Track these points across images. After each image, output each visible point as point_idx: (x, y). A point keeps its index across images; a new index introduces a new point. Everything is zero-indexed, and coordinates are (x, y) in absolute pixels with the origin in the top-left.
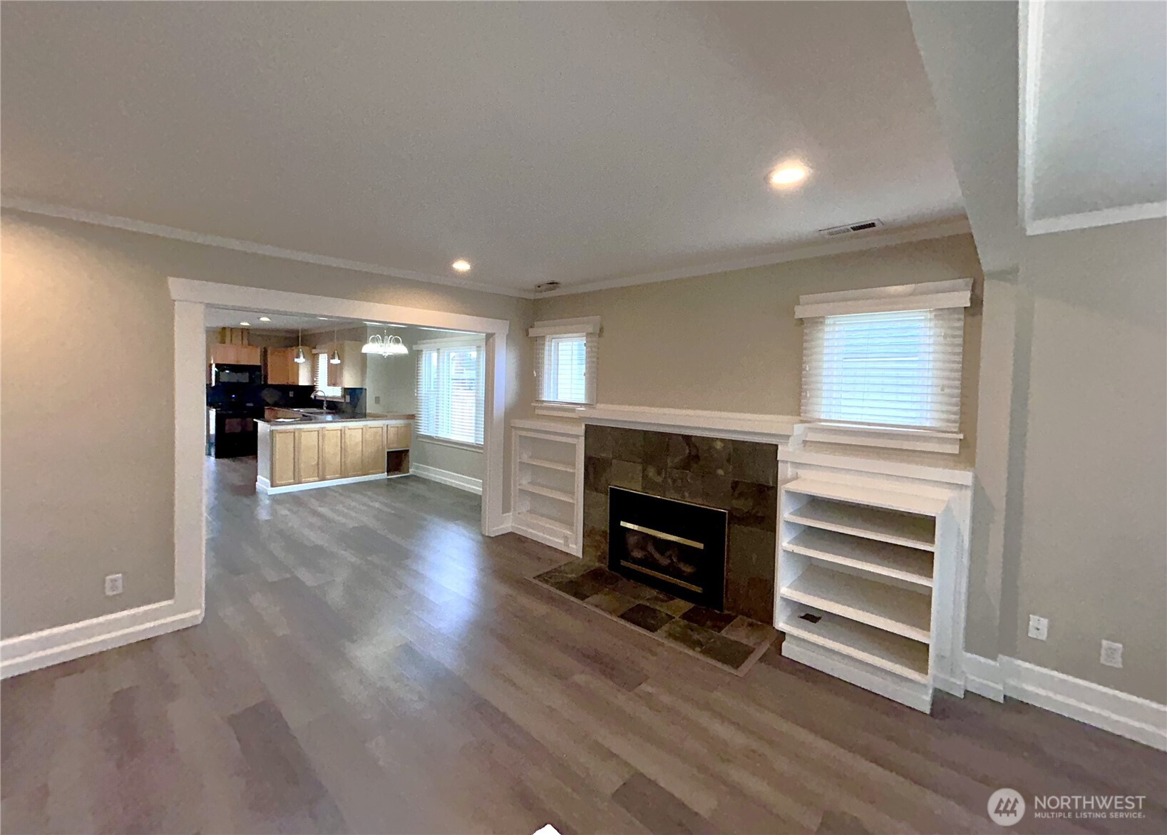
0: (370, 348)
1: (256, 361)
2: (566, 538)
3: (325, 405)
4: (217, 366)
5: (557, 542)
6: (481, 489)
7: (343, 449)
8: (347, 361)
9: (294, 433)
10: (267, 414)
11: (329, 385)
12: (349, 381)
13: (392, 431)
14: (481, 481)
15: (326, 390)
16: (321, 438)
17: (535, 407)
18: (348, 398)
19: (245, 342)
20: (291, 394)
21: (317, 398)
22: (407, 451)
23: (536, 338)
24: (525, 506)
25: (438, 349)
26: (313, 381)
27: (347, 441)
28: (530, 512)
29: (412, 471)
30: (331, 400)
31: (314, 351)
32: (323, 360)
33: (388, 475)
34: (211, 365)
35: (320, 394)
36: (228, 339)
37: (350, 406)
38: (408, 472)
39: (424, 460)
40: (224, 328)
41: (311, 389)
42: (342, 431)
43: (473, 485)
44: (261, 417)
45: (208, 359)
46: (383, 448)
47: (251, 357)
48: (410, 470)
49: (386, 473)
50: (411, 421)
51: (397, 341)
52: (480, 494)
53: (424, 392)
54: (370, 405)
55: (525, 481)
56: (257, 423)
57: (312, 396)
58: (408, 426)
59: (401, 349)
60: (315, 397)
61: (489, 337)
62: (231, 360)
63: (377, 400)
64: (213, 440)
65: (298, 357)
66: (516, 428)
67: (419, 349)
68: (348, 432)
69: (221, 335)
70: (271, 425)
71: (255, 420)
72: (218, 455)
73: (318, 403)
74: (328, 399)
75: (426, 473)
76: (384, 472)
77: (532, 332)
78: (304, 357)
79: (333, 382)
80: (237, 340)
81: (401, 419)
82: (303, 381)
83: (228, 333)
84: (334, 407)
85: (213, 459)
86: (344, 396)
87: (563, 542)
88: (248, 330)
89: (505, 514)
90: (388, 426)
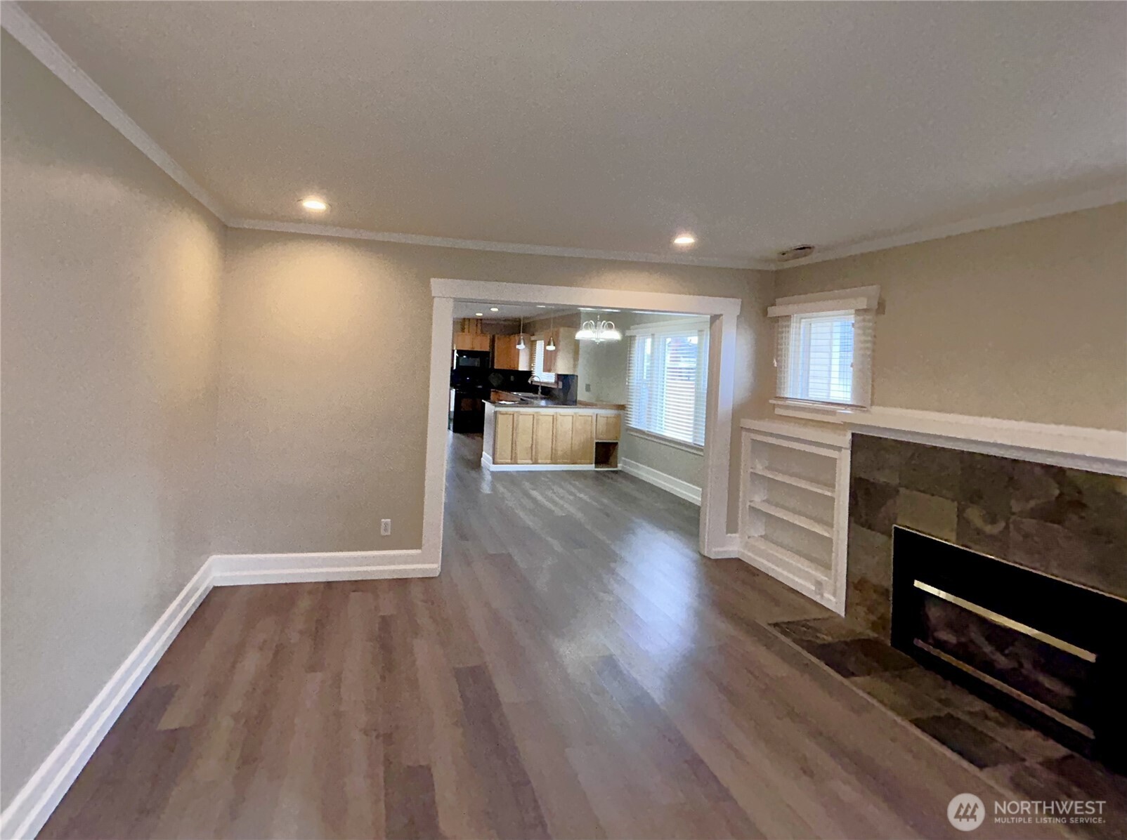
0: (585, 334)
1: (486, 348)
2: (819, 584)
3: (540, 390)
4: (458, 351)
5: (806, 587)
6: (700, 499)
7: (554, 437)
8: (560, 347)
9: (513, 415)
10: (493, 396)
11: (544, 371)
12: (563, 367)
13: (602, 421)
14: (701, 489)
15: (542, 376)
16: (535, 421)
17: (774, 404)
18: (561, 383)
19: (479, 331)
20: (512, 378)
21: (533, 383)
22: (617, 443)
23: (776, 319)
24: (758, 530)
25: (653, 334)
26: (531, 367)
27: (559, 425)
28: (765, 537)
29: (620, 466)
30: (546, 385)
31: (533, 338)
32: (540, 345)
33: (596, 467)
34: (453, 351)
35: (536, 379)
36: (466, 330)
37: (562, 392)
38: (616, 467)
39: (635, 456)
40: (464, 319)
41: (529, 374)
42: (554, 418)
43: (689, 492)
44: (488, 399)
45: (453, 346)
46: (591, 438)
47: (482, 345)
48: (619, 465)
49: (594, 465)
50: (621, 412)
51: (610, 327)
52: (699, 504)
53: (635, 381)
54: (582, 395)
55: (758, 499)
56: (484, 403)
57: (530, 382)
58: (618, 417)
59: (614, 335)
60: (532, 382)
61: (715, 318)
62: (467, 347)
63: (588, 388)
64: (452, 417)
65: (519, 344)
66: (749, 430)
67: (633, 335)
68: (560, 418)
69: (462, 325)
70: (496, 406)
71: (483, 401)
72: (455, 431)
73: (534, 388)
74: (543, 385)
75: (636, 471)
76: (592, 464)
77: (774, 311)
78: (524, 344)
79: (547, 368)
80: (473, 328)
81: (612, 409)
82: (523, 367)
83: (467, 323)
84: (547, 392)
85: (451, 432)
86: (557, 382)
87: (813, 588)
88: (481, 320)
89: (729, 535)
90: (598, 416)
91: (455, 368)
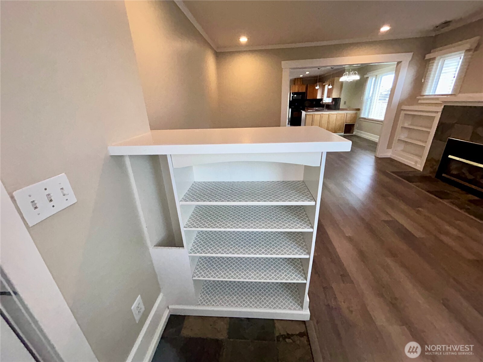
0: (343, 79)
1: (304, 91)
2: (416, 162)
3: (325, 106)
4: (293, 93)
5: (411, 164)
7: (328, 122)
8: (335, 86)
9: (313, 115)
10: (306, 109)
11: (327, 97)
12: (335, 95)
13: (349, 116)
14: (379, 137)
15: (327, 100)
16: (321, 117)
17: (419, 98)
18: (334, 102)
19: (301, 83)
21: (323, 104)
22: (354, 124)
23: (430, 60)
24: (400, 148)
25: (376, 76)
26: (322, 97)
29: (354, 133)
30: (328, 104)
31: (324, 84)
32: (326, 87)
35: (324, 102)
36: (296, 83)
37: (334, 105)
38: (353, 133)
39: (360, 129)
41: (321, 100)
42: (329, 116)
43: (374, 138)
44: (304, 110)
45: (290, 92)
46: (344, 123)
47: (302, 89)
49: (343, 133)
50: (358, 111)
51: (355, 74)
52: (377, 142)
53: (366, 98)
54: (342, 106)
55: (403, 136)
57: (321, 103)
58: (356, 114)
59: (357, 77)
60: (322, 103)
61: (399, 63)
62: (296, 91)
63: (345, 103)
64: (290, 120)
65: (317, 86)
66: (404, 110)
67: (367, 77)
68: (331, 116)
69: (294, 81)
70: (306, 112)
71: (301, 111)
72: (291, 125)
73: (322, 106)
74: (326, 104)
75: (360, 134)
76: (343, 132)
77: (427, 57)
78: (319, 86)
80: (299, 83)
81: (354, 111)
82: (319, 97)
83: (296, 80)
84: (328, 107)
85: (289, 125)
86: (332, 102)
87: (414, 164)
88: (303, 78)
89: (387, 150)
90: (347, 114)
91: (291, 100)
